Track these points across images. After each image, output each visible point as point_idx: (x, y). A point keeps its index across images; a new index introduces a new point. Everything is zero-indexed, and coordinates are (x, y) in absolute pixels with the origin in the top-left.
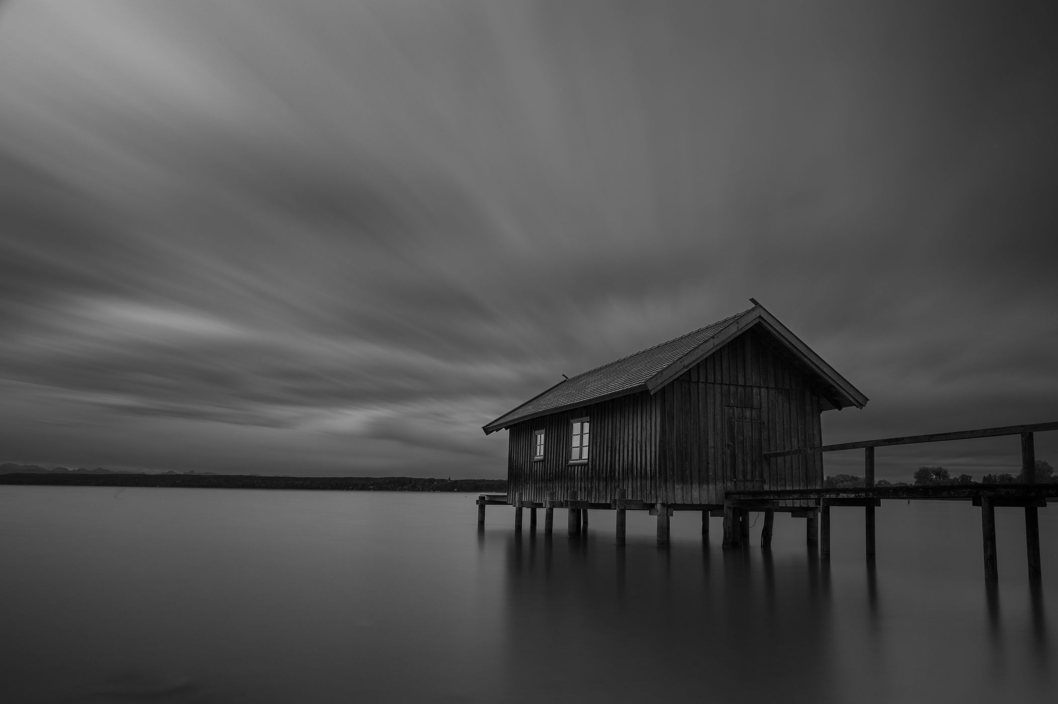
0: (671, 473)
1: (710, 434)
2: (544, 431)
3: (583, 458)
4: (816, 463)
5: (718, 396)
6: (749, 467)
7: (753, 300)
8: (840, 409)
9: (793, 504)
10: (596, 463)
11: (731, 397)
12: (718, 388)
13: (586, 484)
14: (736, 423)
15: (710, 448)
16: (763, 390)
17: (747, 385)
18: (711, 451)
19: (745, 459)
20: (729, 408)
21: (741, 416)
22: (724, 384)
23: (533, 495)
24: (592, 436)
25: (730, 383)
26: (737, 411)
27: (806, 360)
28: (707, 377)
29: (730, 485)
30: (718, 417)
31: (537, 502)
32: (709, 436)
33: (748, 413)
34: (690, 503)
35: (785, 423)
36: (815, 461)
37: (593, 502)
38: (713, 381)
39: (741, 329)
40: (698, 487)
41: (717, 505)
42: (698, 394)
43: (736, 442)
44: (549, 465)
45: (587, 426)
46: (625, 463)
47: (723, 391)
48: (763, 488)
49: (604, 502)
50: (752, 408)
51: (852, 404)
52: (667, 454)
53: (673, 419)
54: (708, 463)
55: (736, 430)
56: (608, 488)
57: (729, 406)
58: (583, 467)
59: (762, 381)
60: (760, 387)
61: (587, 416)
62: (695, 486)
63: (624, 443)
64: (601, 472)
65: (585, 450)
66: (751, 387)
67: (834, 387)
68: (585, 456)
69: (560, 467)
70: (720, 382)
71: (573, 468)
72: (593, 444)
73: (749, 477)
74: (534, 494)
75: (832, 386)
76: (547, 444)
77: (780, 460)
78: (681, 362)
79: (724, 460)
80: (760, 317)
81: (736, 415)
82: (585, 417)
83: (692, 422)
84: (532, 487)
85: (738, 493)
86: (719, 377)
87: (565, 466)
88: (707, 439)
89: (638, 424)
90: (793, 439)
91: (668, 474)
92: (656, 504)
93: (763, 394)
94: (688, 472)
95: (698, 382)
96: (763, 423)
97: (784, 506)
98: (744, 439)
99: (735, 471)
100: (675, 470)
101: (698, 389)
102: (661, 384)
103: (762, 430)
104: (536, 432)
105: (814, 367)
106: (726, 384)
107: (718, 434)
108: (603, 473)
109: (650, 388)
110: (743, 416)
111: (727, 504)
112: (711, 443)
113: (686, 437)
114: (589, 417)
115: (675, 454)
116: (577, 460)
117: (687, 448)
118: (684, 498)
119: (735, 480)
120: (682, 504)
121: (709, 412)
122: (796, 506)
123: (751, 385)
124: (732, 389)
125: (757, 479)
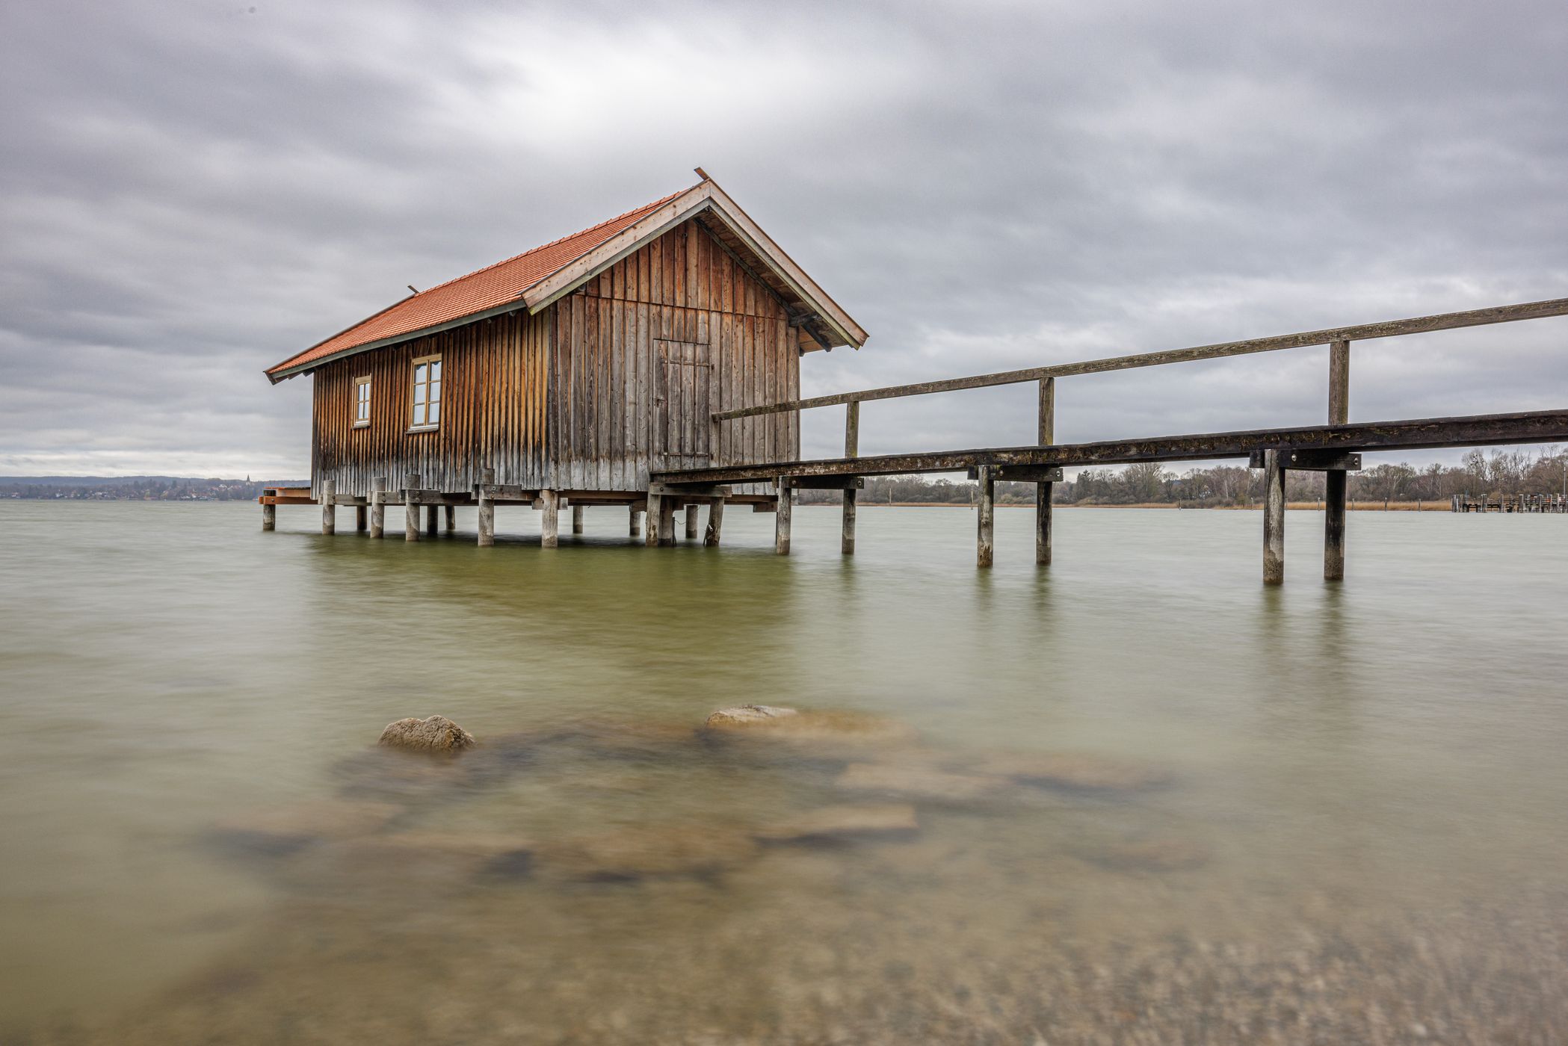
0: (565, 442)
1: (628, 381)
2: (369, 378)
3: (431, 421)
4: (790, 429)
5: (643, 322)
6: (688, 434)
7: (699, 171)
8: (828, 350)
9: (754, 491)
10: (451, 431)
11: (663, 324)
12: (643, 309)
13: (436, 463)
14: (670, 366)
15: (627, 404)
16: (714, 315)
17: (689, 307)
18: (630, 409)
19: (683, 422)
20: (660, 342)
21: (678, 355)
22: (653, 304)
23: (352, 483)
24: (445, 385)
25: (663, 302)
26: (673, 348)
27: (777, 270)
28: (625, 292)
29: (658, 465)
30: (642, 355)
31: (360, 496)
32: (628, 386)
33: (689, 351)
34: (594, 488)
35: (745, 368)
36: (788, 427)
37: (446, 491)
38: (635, 299)
39: (680, 217)
40: (608, 467)
41: (637, 493)
42: (612, 317)
43: (670, 396)
44: (378, 434)
45: (437, 370)
46: (495, 428)
47: (651, 315)
48: (708, 465)
49: (463, 491)
50: (696, 344)
51: (847, 343)
52: (559, 412)
53: (570, 357)
54: (624, 428)
55: (670, 377)
56: (469, 467)
57: (661, 339)
58: (431, 437)
59: (712, 301)
60: (708, 311)
61: (438, 352)
62: (604, 465)
63: (493, 396)
64: (458, 442)
65: (435, 409)
66: (696, 310)
67: (819, 315)
68: (434, 417)
69: (396, 437)
70: (647, 301)
71: (415, 438)
72: (446, 398)
73: (688, 450)
74: (354, 482)
75: (816, 313)
76: (375, 401)
77: (736, 422)
78: (581, 264)
79: (650, 424)
80: (710, 198)
81: (670, 354)
82: (435, 354)
83: (601, 363)
84: (350, 470)
85: (668, 474)
86: (644, 292)
87: (403, 435)
88: (624, 390)
89: (516, 365)
90: (757, 393)
91: (560, 444)
92: (542, 490)
93: (713, 322)
94: (592, 440)
95: (612, 298)
96: (713, 368)
97: (740, 493)
98: (681, 391)
99: (667, 440)
100: (572, 438)
101: (611, 309)
102: (548, 297)
103: (710, 380)
104: (358, 380)
105: (791, 283)
106: (657, 305)
107: (641, 382)
108: (462, 444)
109: (529, 304)
110: (681, 356)
111: (652, 490)
112: (630, 396)
113: (591, 386)
114: (440, 355)
115: (572, 413)
116: (422, 425)
117: (591, 403)
118: (586, 481)
119: (666, 454)
120: (582, 490)
121: (628, 347)
122: (757, 493)
123: (695, 307)
124: (666, 311)
125: (701, 453)
